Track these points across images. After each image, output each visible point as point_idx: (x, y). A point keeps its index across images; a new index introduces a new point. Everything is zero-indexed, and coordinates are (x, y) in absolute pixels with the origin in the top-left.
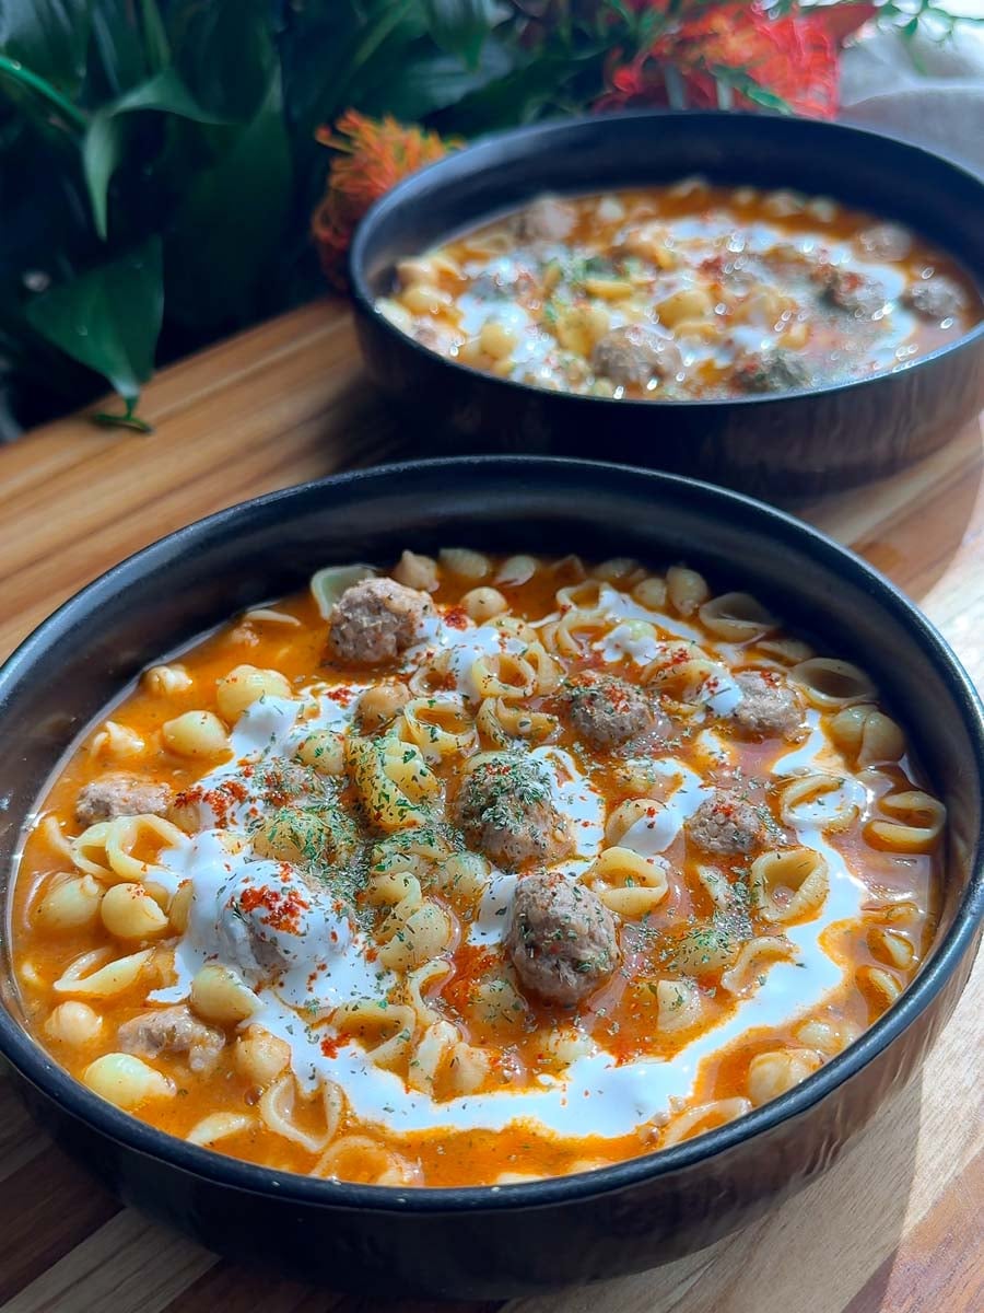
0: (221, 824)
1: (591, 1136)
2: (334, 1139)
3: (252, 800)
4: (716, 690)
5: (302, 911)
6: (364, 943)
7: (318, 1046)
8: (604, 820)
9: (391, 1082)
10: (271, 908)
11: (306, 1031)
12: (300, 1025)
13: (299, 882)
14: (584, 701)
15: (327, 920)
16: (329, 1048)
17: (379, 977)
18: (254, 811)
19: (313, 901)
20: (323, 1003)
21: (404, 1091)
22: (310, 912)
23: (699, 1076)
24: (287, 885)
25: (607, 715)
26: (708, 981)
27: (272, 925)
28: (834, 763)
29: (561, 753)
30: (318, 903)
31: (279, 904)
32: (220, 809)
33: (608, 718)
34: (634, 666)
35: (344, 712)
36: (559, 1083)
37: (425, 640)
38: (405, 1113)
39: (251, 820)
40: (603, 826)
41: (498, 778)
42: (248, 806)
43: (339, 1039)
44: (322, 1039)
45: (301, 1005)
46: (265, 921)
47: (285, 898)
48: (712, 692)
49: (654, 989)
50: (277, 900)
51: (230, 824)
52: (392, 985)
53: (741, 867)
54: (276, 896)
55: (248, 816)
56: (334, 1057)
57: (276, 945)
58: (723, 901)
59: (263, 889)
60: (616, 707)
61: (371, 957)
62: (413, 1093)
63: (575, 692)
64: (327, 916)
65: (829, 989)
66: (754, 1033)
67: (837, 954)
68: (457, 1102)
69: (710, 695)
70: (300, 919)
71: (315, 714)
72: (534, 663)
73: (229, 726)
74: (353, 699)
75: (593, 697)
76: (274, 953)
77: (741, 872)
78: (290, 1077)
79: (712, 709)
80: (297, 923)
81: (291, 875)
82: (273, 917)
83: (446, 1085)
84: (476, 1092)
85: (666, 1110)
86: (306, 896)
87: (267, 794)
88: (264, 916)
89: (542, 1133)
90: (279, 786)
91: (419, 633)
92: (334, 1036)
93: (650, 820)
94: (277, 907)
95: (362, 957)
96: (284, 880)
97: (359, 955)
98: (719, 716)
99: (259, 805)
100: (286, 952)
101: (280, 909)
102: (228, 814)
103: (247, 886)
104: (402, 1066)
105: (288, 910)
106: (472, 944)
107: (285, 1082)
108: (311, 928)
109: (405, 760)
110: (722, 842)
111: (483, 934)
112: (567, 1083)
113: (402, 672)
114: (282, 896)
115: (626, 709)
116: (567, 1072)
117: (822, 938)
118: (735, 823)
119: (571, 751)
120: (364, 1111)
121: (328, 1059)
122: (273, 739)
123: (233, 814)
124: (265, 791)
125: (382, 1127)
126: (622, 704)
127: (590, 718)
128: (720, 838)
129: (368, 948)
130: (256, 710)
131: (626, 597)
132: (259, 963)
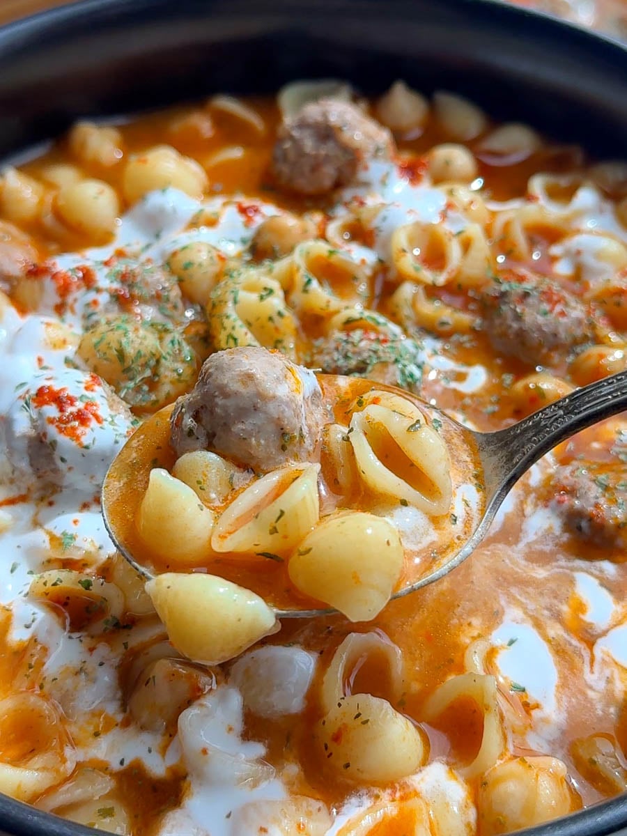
0: (60, 309)
3: (98, 290)
5: (93, 423)
10: (62, 410)
13: (102, 396)
14: (514, 298)
15: (116, 442)
18: (95, 302)
19: (110, 419)
20: (78, 542)
22: (101, 428)
24: (88, 394)
25: (539, 317)
27: (57, 426)
30: (112, 423)
31: (70, 410)
32: (64, 290)
33: (540, 319)
35: (243, 232)
37: (366, 185)
39: (89, 312)
41: (375, 346)
42: (92, 296)
45: (56, 535)
46: (51, 421)
47: (80, 405)
50: (72, 405)
51: (68, 312)
54: (72, 401)
55: (88, 305)
57: (54, 450)
59: (63, 390)
60: (551, 311)
63: (504, 287)
64: (118, 438)
70: (88, 430)
71: (212, 223)
72: (466, 246)
73: (125, 206)
74: (258, 220)
75: (526, 295)
76: (49, 457)
80: (84, 433)
81: (97, 388)
82: (61, 420)
86: (103, 410)
87: (116, 290)
88: (52, 415)
90: (132, 286)
91: (362, 176)
96: (87, 388)
99: (104, 298)
100: (63, 460)
101: (71, 413)
102: (70, 299)
103: (47, 383)
105: (80, 418)
108: (96, 443)
109: (262, 298)
114: (78, 402)
115: (563, 314)
122: (158, 237)
123: (75, 301)
124: (116, 285)
126: (558, 308)
127: (518, 317)
130: (155, 200)
131: (608, 207)
132: (32, 465)
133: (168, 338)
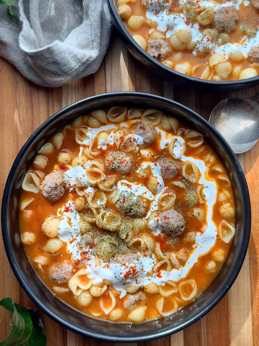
1: (210, 248)
2: (177, 287)
3: (89, 251)
4: (136, 140)
5: (136, 268)
6: (141, 254)
7: (157, 277)
8: (147, 189)
9: (174, 271)
11: (152, 277)
12: (150, 278)
16: (159, 276)
17: (151, 257)
18: (91, 252)
20: (150, 272)
21: (178, 270)
23: (214, 222)
24: (129, 268)
25: (126, 168)
26: (198, 205)
28: (170, 136)
29: (123, 181)
30: (136, 264)
31: (132, 272)
34: (111, 146)
35: (74, 213)
36: (196, 245)
38: (182, 273)
39: (92, 254)
40: (149, 190)
42: (89, 253)
43: (159, 273)
44: (156, 276)
45: (146, 275)
47: (131, 270)
48: (136, 142)
49: (193, 215)
50: (131, 272)
51: (90, 258)
52: (154, 256)
53: (180, 176)
55: (91, 254)
56: (161, 277)
58: (185, 187)
59: (126, 272)
61: (146, 256)
62: (180, 269)
65: (215, 187)
66: (214, 207)
67: (211, 179)
68: (187, 263)
69: (136, 143)
70: (137, 270)
71: (70, 219)
73: (57, 238)
77: (181, 177)
78: (160, 287)
79: (139, 145)
80: (137, 271)
83: (182, 263)
84: (188, 259)
85: (216, 233)
86: (133, 265)
87: (90, 247)
88: (132, 276)
89: (204, 255)
90: (89, 244)
92: (157, 273)
93: (160, 185)
94: (132, 273)
95: (144, 257)
96: (127, 267)
97: (143, 258)
98: (141, 145)
99: (91, 250)
102: (87, 257)
103: (123, 275)
104: (173, 267)
105: (134, 271)
106: (156, 235)
107: (160, 288)
110: (172, 175)
111: (156, 232)
112: (198, 243)
113: (70, 191)
114: (130, 270)
116: (196, 242)
117: (206, 178)
118: (171, 170)
119: (123, 179)
120: (176, 279)
121: (161, 278)
122: (71, 233)
123: (88, 256)
124: (88, 247)
125: (182, 278)
126: (125, 162)
128: (171, 174)
129: (143, 255)
133: (105, 239)
